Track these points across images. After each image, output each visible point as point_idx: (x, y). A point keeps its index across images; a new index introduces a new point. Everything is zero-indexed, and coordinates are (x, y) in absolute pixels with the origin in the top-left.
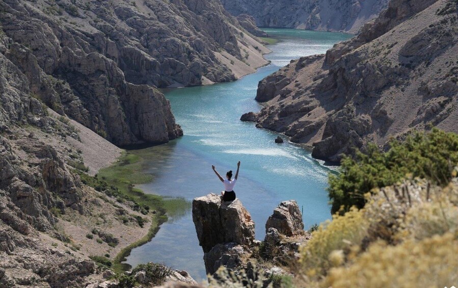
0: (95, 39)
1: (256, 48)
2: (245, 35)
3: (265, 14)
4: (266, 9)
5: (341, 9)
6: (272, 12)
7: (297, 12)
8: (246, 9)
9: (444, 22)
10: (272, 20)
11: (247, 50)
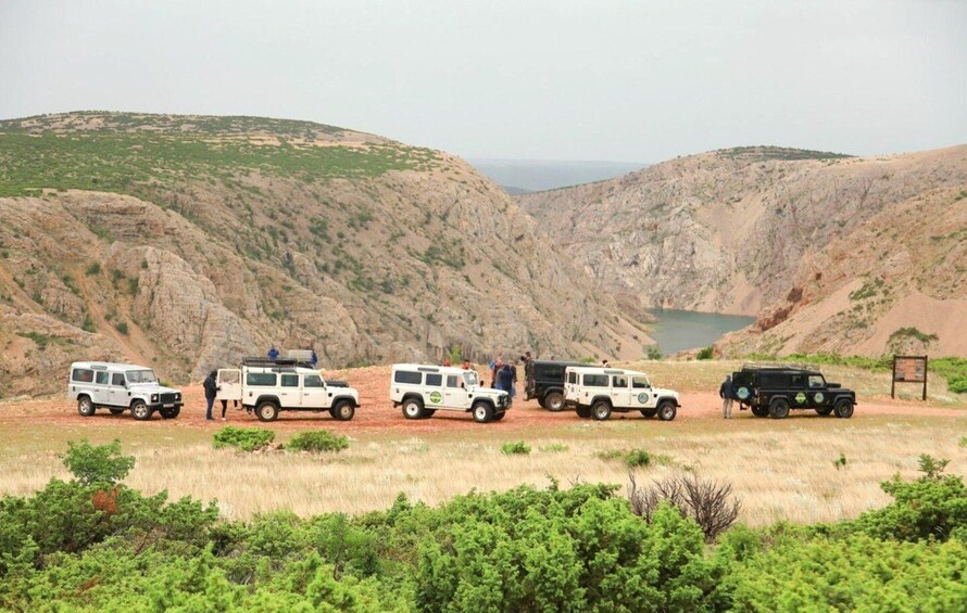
0: (413, 323)
1: (636, 338)
2: (622, 321)
3: (658, 291)
4: (658, 284)
5: (762, 286)
6: (666, 289)
7: (702, 289)
8: (632, 285)
9: (859, 308)
10: (666, 300)
11: (620, 339)
